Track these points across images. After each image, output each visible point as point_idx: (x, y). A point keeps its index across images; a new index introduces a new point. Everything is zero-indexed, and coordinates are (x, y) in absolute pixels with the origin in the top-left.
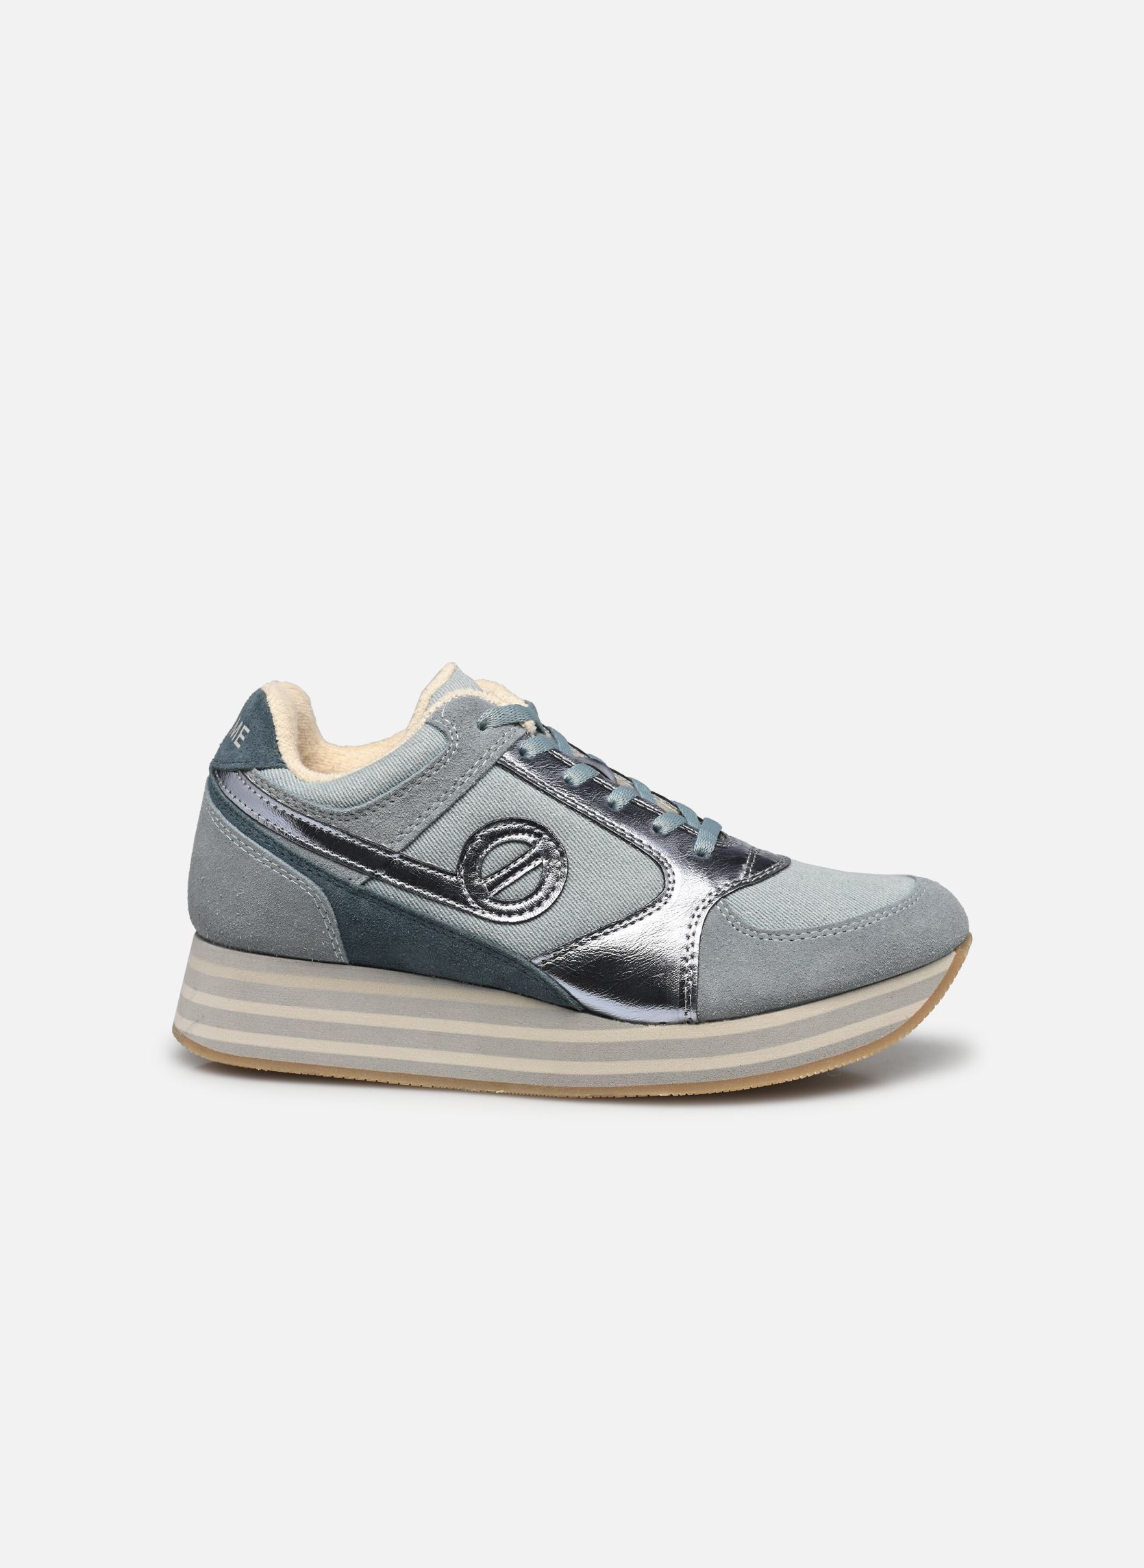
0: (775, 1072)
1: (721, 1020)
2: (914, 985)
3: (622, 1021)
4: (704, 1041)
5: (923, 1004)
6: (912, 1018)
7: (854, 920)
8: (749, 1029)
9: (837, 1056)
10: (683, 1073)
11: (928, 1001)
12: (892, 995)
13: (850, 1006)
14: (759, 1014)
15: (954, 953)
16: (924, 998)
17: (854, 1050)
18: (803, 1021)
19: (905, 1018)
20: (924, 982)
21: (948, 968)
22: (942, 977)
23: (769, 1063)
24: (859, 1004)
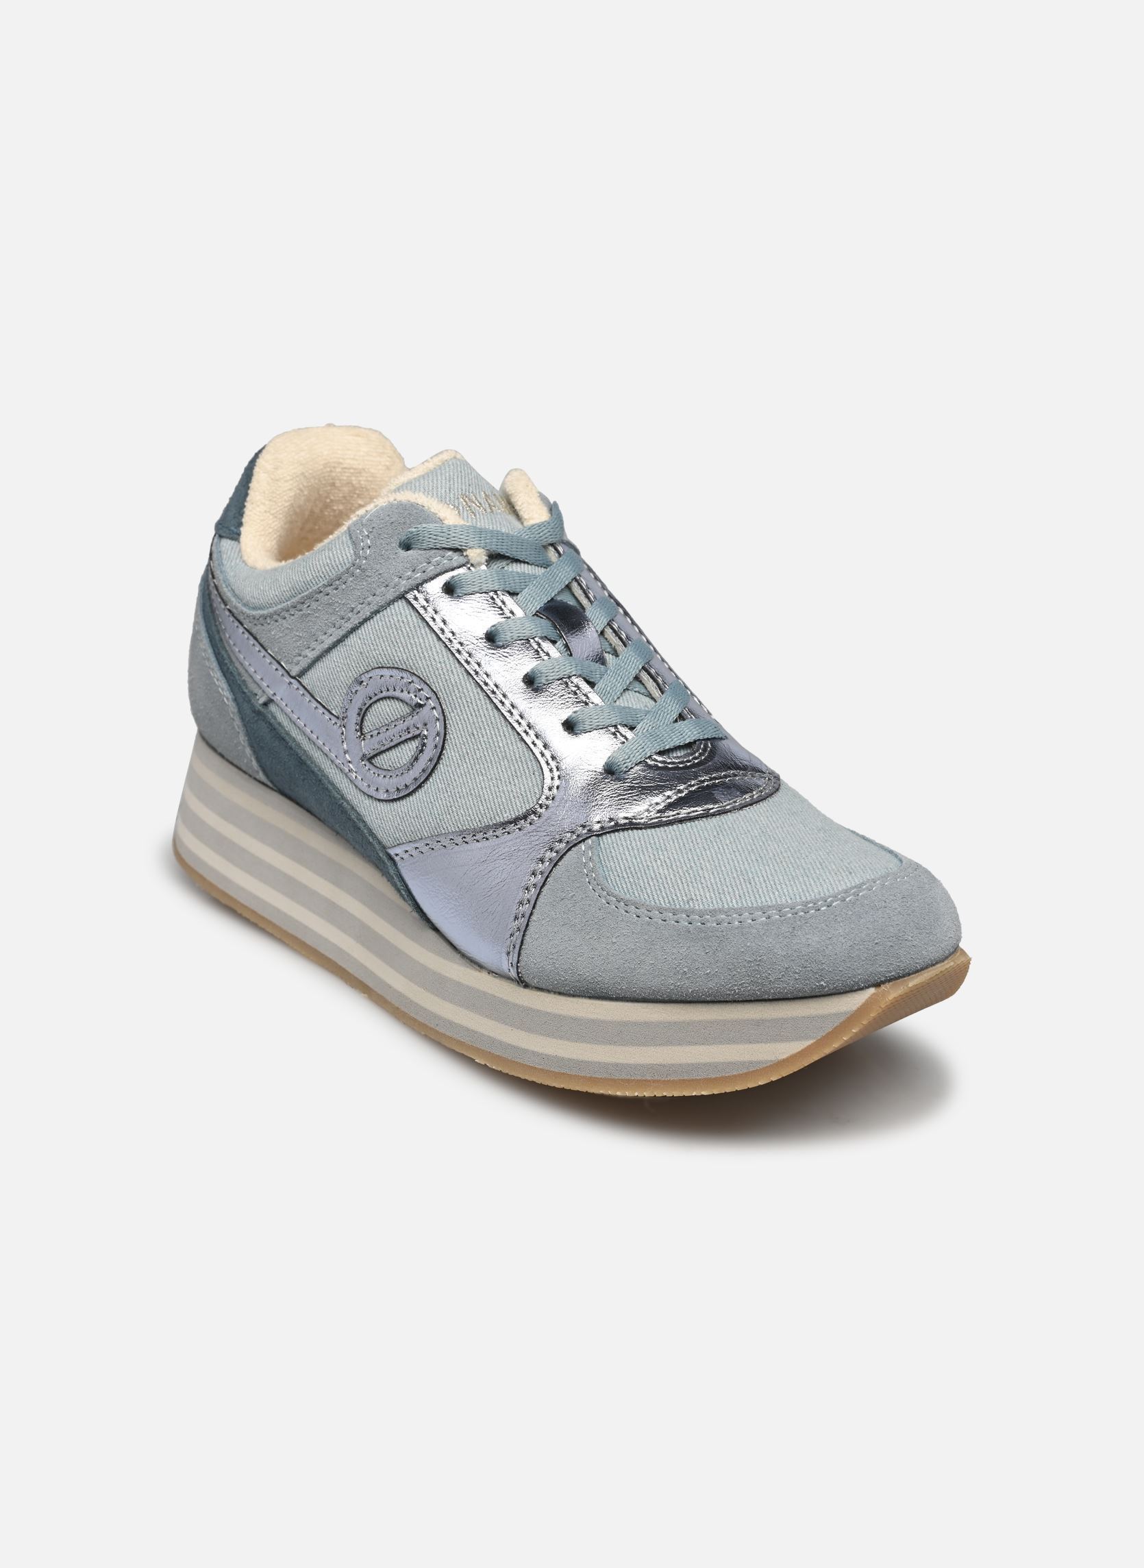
0: (591, 1077)
1: (549, 991)
2: (794, 1019)
3: (463, 956)
4: (528, 1011)
5: (805, 1046)
6: (784, 1061)
7: (721, 911)
8: (572, 1013)
9: (668, 1081)
10: (501, 1043)
11: (812, 1044)
12: (758, 1023)
13: (700, 1022)
14: (590, 998)
15: (872, 990)
16: (807, 1038)
17: (692, 1080)
18: (636, 1024)
19: (773, 1058)
20: (812, 1018)
21: (855, 1008)
22: (843, 1019)
23: (588, 1064)
24: (712, 1022)
